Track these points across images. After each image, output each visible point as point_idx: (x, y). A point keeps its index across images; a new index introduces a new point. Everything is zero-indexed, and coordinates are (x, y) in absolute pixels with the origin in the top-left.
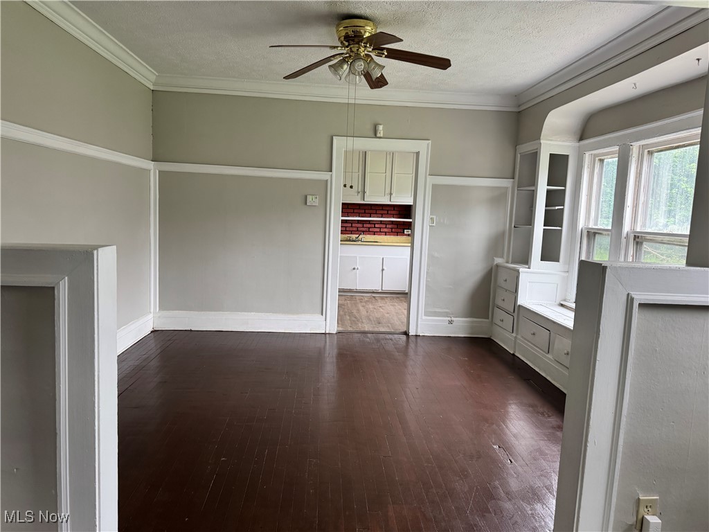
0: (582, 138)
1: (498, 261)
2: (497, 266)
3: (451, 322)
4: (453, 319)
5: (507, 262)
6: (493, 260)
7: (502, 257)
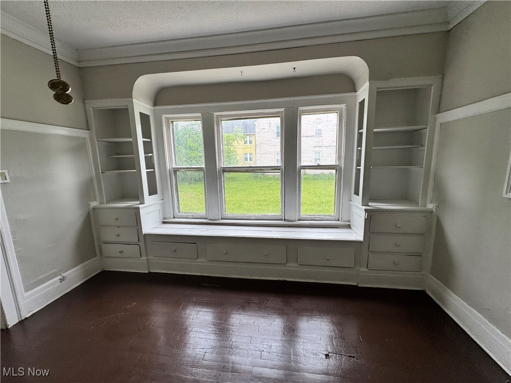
0: (155, 104)
1: (94, 204)
2: (94, 209)
3: (62, 280)
4: (64, 274)
5: (101, 203)
6: (89, 205)
7: (95, 200)
